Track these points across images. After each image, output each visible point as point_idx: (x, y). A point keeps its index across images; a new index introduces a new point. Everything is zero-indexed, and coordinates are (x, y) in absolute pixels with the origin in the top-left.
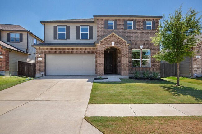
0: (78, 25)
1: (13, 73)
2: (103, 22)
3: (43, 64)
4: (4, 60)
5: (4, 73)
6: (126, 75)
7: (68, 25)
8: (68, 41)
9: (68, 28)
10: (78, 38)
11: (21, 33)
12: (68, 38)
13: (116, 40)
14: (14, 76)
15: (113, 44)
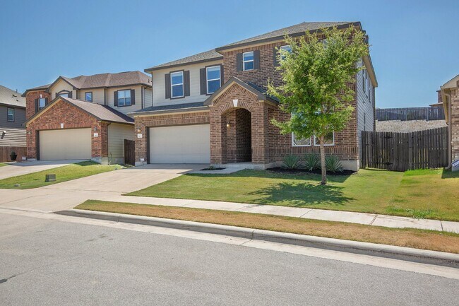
0: (202, 66)
1: (116, 160)
2: (233, 57)
3: (144, 145)
4: (100, 139)
5: (100, 161)
6: (259, 163)
7: (186, 69)
8: (187, 100)
9: (187, 74)
10: (203, 92)
11: (133, 88)
12: (187, 93)
13: (242, 94)
14: (117, 165)
15: (235, 103)
